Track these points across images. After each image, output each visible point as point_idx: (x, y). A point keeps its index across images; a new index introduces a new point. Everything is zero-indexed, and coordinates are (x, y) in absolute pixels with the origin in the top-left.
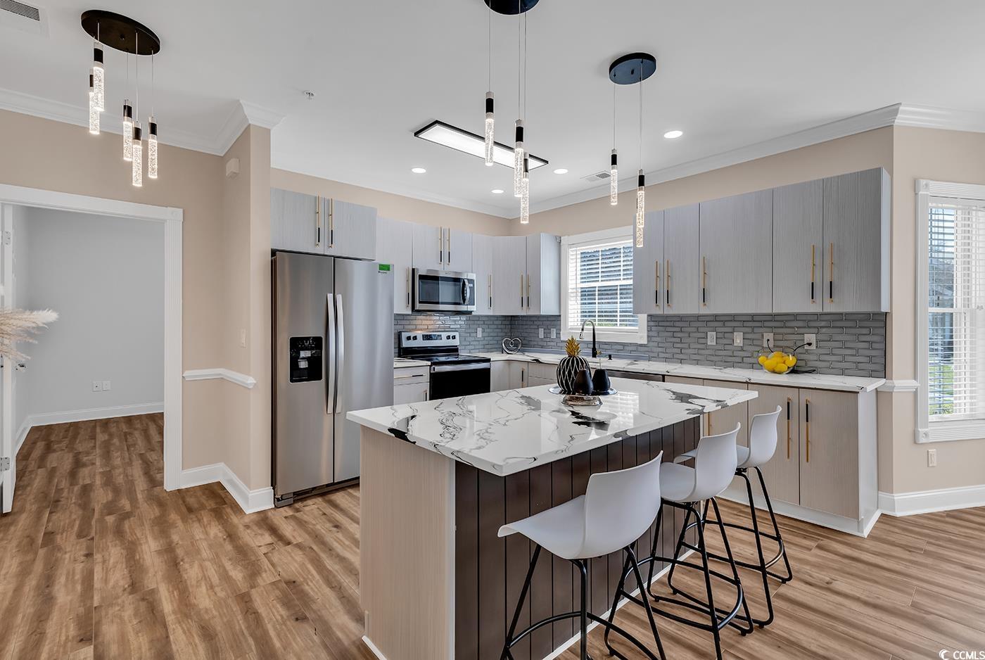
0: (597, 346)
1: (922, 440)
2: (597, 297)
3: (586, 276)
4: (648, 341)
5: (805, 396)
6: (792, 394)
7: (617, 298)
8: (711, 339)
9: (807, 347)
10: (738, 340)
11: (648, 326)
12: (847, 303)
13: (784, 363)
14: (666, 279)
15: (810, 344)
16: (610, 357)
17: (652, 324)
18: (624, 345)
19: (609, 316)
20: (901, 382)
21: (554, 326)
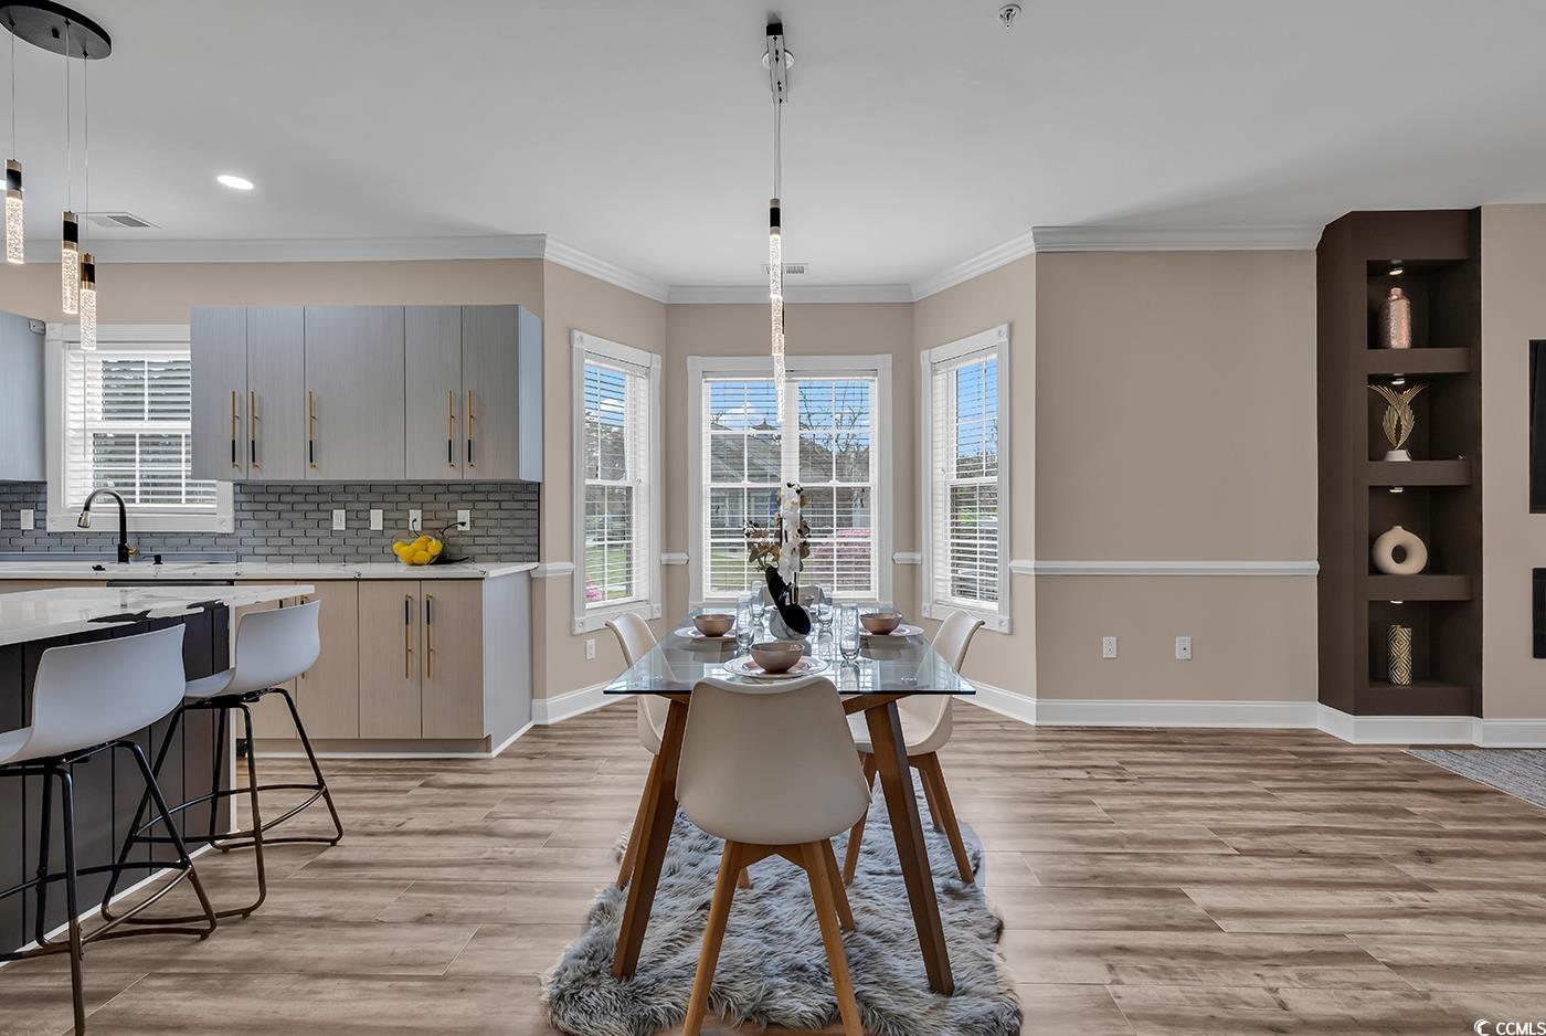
0: (130, 542)
1: (578, 630)
2: (138, 449)
3: (121, 403)
4: (236, 528)
5: (428, 589)
6: (412, 590)
7: (180, 453)
8: (339, 520)
9: (460, 528)
10: (376, 519)
11: (235, 502)
12: (488, 470)
13: (426, 550)
14: (250, 420)
15: (463, 524)
16: (158, 560)
17: (242, 498)
18: (190, 536)
19: (158, 488)
20: (553, 566)
21: (28, 504)
